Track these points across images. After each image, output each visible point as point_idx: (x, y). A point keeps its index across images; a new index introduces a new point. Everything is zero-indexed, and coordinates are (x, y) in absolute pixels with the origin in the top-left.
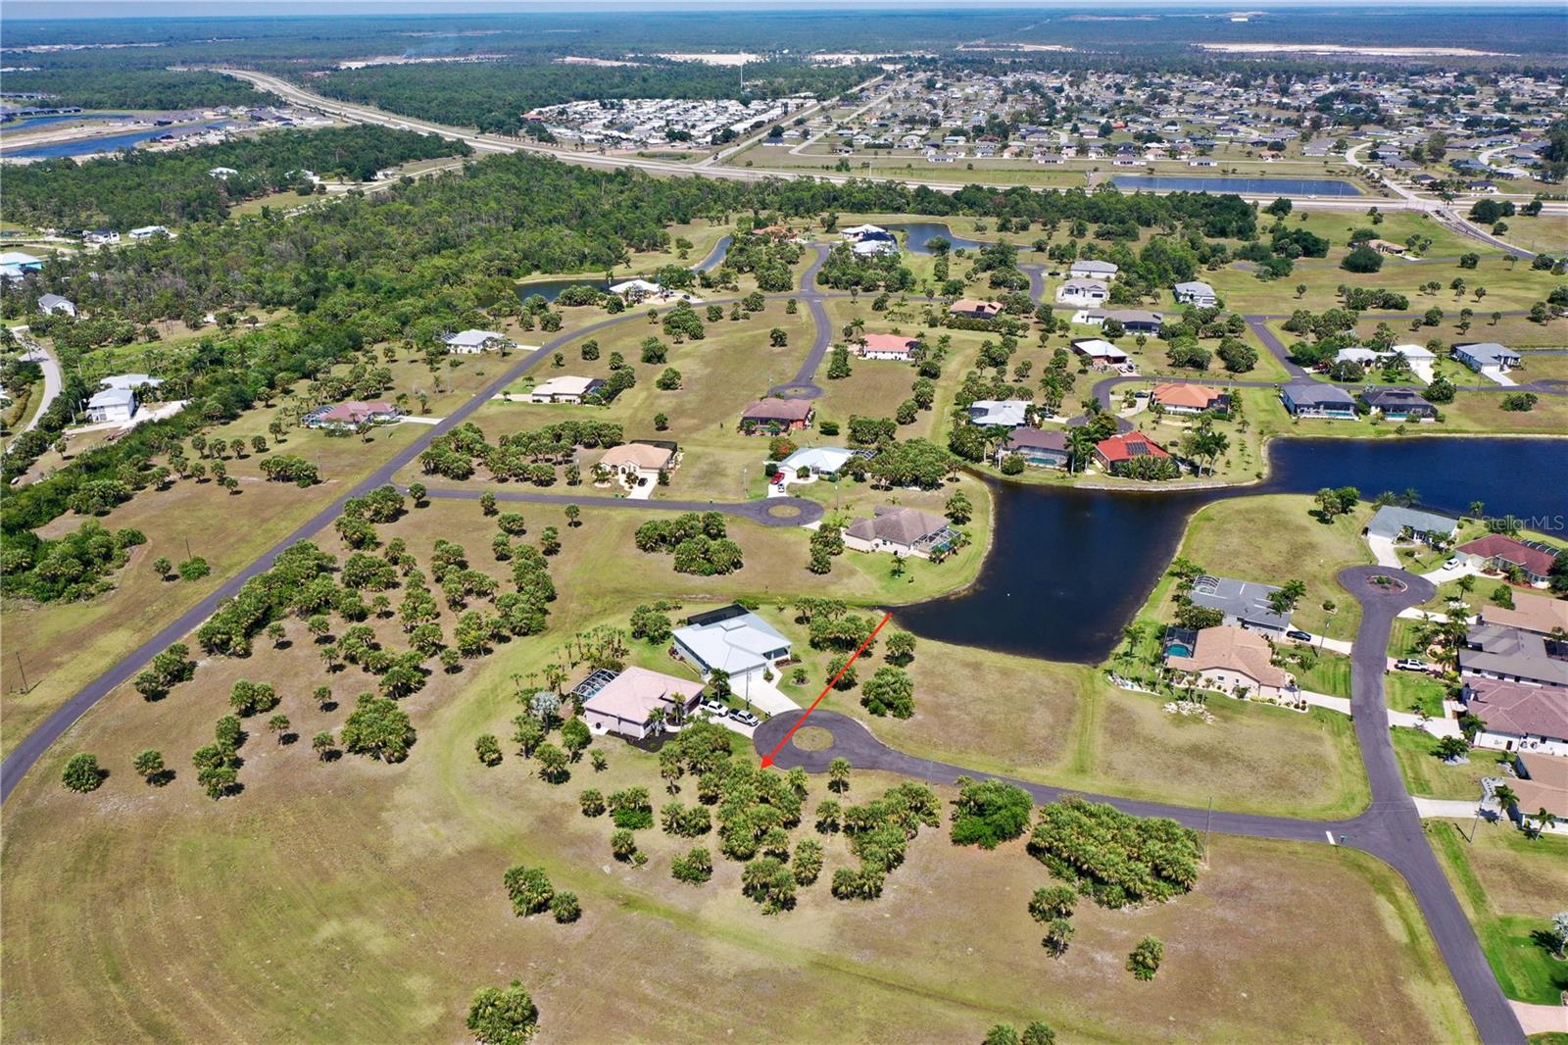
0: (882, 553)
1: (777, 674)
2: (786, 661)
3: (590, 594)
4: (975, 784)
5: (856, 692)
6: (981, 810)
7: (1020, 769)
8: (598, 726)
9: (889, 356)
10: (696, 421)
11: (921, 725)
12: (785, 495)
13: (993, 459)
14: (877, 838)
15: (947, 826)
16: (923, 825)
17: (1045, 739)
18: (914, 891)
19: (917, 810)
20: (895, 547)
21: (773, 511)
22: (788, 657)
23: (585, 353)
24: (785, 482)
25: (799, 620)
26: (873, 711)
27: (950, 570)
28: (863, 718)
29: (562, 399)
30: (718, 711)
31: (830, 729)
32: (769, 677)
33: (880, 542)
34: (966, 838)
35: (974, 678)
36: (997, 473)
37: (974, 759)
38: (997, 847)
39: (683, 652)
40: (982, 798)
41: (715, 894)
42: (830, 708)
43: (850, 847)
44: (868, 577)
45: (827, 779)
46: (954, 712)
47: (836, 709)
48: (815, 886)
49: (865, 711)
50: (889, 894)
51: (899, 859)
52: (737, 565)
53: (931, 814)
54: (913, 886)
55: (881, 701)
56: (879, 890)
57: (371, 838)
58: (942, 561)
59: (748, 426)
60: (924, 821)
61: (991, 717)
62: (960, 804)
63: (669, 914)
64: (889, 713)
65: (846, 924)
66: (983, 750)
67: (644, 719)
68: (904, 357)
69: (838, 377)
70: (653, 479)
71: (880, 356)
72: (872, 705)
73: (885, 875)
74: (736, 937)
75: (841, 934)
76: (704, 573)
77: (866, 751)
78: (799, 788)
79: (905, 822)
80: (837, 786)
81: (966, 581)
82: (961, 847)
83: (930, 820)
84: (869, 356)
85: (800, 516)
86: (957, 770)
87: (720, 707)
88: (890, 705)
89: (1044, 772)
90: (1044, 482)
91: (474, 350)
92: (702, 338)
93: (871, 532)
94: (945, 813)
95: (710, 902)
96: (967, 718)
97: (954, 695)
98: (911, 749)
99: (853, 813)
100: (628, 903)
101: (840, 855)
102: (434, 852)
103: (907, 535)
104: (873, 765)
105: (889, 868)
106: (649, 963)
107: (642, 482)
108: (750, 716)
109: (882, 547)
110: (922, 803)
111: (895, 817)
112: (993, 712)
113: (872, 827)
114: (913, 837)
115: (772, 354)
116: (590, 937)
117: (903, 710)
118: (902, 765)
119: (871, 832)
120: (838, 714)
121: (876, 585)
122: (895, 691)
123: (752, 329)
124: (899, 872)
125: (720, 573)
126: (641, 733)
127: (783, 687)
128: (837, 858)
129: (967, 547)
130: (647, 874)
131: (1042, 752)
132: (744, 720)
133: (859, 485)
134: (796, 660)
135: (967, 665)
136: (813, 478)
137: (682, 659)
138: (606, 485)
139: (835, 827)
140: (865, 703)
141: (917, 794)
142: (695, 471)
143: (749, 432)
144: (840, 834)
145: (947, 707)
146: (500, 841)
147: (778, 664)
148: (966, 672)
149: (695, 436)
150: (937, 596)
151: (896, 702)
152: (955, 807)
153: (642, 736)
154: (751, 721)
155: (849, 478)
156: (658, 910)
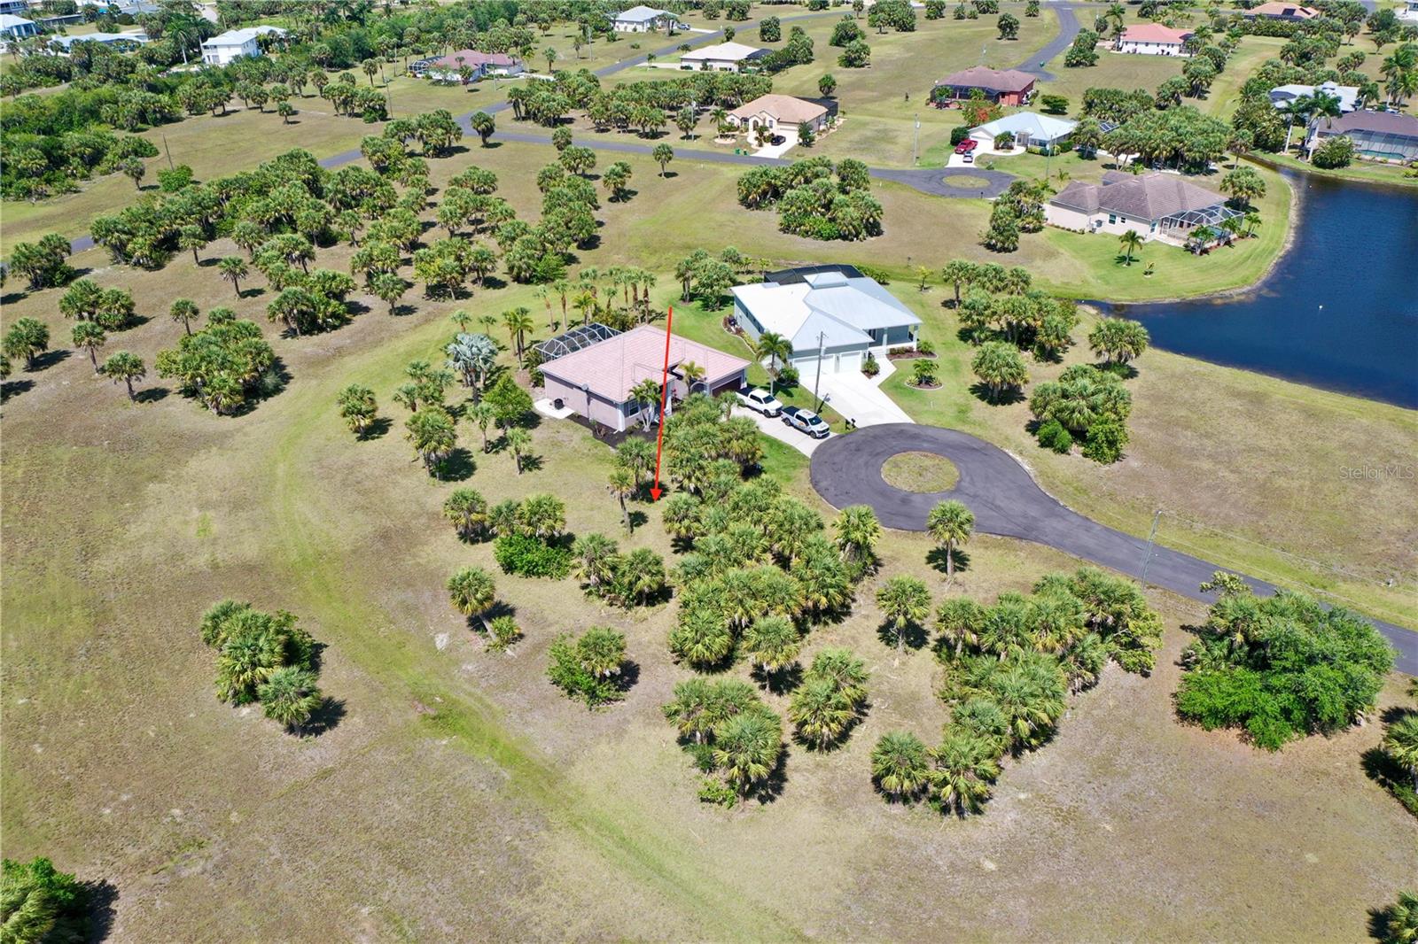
0: (1105, 235)
1: (887, 368)
2: (909, 351)
3: (647, 246)
4: (1249, 600)
5: (1020, 412)
6: (1258, 656)
7: (1343, 586)
8: (559, 404)
9: (1153, 50)
10: (875, 94)
11: (1135, 476)
12: (971, 165)
13: (1302, 150)
14: (997, 678)
15: (1168, 677)
16: (1112, 665)
17: (1402, 536)
18: (1067, 817)
19: (1104, 630)
20: (1131, 225)
21: (948, 180)
22: (913, 345)
23: (763, 32)
24: (976, 153)
25: (948, 304)
26: (1047, 442)
27: (1215, 265)
28: (1026, 452)
29: (717, 66)
30: (762, 407)
31: (954, 459)
32: (870, 370)
33: (1105, 217)
34: (1214, 713)
35: (1250, 415)
36: (1306, 165)
37: (1241, 550)
38: (1286, 746)
39: (744, 323)
40: (1265, 628)
41: (620, 732)
42: (967, 429)
43: (940, 684)
44: (1078, 263)
45: (929, 544)
46: (1206, 465)
47: (978, 432)
48: (838, 757)
49: (1031, 442)
50: (1004, 810)
51: (1044, 733)
52: (873, 229)
53: (1134, 644)
54: (1066, 801)
55: (1064, 424)
56: (978, 800)
57: (103, 518)
58: (1205, 251)
59: (940, 98)
60: (1116, 658)
61: (1281, 482)
62: (1208, 633)
63: (512, 758)
64: (1076, 450)
65: (882, 865)
66: (1261, 537)
67: (622, 396)
68: (1174, 51)
69: (1078, 64)
70: (792, 138)
71: (1142, 49)
72: (1044, 430)
73: (1007, 762)
74: (623, 842)
75: (864, 891)
76: (819, 235)
77: (1017, 507)
78: (860, 548)
79: (1071, 653)
80: (946, 559)
81: (1245, 281)
82: (1195, 731)
83: (1129, 657)
84: (1125, 50)
85: (988, 189)
86: (1204, 568)
87: (768, 400)
88: (1079, 435)
89: (1401, 599)
90: (1383, 180)
91: (640, 28)
92: (912, 29)
93: (1092, 202)
94: (1166, 649)
95: (603, 748)
96: (1233, 477)
97: (1207, 436)
98: (1109, 514)
99: (962, 614)
100: (444, 719)
101: (914, 697)
102: (176, 558)
103: (1151, 208)
104: (1025, 533)
105: (1018, 748)
106: (404, 865)
107: (777, 140)
108: (816, 421)
109: (1107, 227)
110: (1118, 616)
111: (1050, 639)
112: (1285, 473)
113: (992, 651)
114: (1085, 688)
115: (996, 44)
116: (325, 774)
117: (1103, 446)
118: (1087, 540)
119: (987, 662)
120: (978, 439)
121: (1089, 274)
122: (1093, 408)
123: (978, 26)
124: (1037, 760)
125: (845, 238)
126: (619, 422)
127: (893, 388)
128: (906, 705)
129: (1250, 240)
130: (509, 664)
131: (1396, 559)
132: (804, 426)
133: (1086, 163)
134: (925, 351)
135: (1237, 395)
136: (1019, 150)
137: (739, 331)
138: (729, 141)
139: (916, 637)
140: (1033, 428)
141: (1110, 597)
142: (855, 136)
143: (941, 105)
144: (926, 653)
145: (1193, 454)
146: (294, 557)
147: (893, 354)
148: (1236, 404)
149: (869, 106)
150: (1191, 297)
151: (1092, 430)
152: (1191, 639)
153: (621, 428)
154: (816, 428)
155: (1073, 155)
156: (494, 742)
